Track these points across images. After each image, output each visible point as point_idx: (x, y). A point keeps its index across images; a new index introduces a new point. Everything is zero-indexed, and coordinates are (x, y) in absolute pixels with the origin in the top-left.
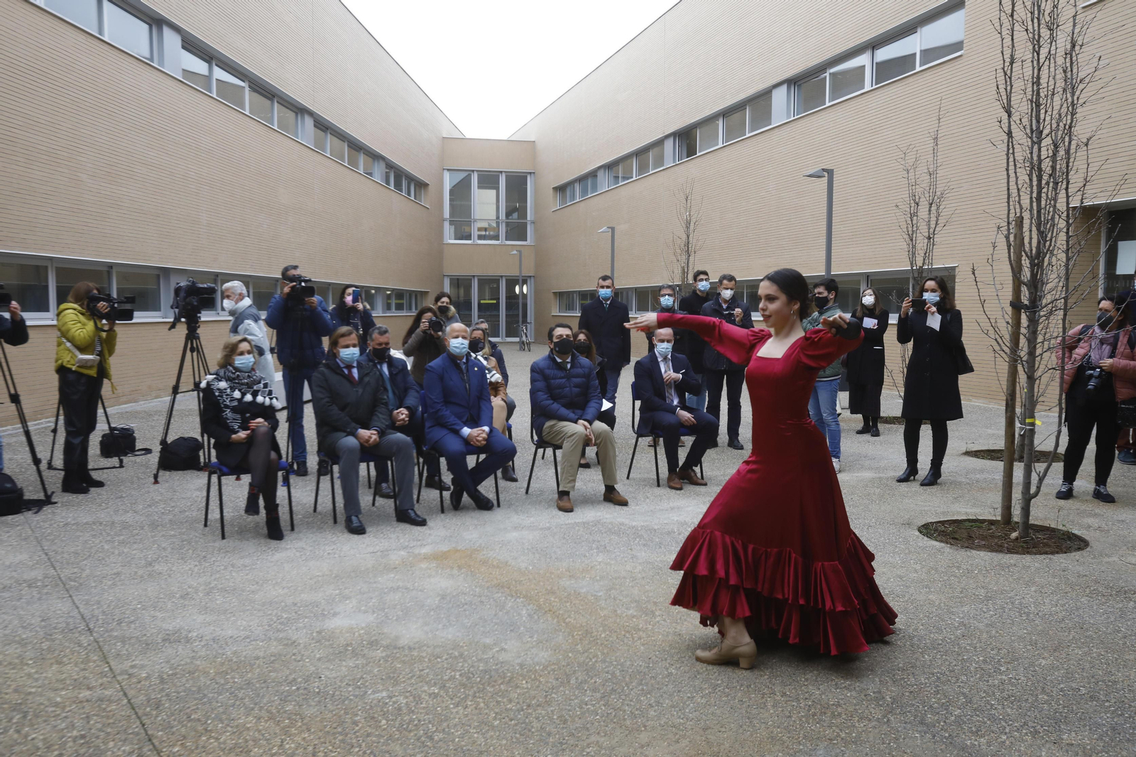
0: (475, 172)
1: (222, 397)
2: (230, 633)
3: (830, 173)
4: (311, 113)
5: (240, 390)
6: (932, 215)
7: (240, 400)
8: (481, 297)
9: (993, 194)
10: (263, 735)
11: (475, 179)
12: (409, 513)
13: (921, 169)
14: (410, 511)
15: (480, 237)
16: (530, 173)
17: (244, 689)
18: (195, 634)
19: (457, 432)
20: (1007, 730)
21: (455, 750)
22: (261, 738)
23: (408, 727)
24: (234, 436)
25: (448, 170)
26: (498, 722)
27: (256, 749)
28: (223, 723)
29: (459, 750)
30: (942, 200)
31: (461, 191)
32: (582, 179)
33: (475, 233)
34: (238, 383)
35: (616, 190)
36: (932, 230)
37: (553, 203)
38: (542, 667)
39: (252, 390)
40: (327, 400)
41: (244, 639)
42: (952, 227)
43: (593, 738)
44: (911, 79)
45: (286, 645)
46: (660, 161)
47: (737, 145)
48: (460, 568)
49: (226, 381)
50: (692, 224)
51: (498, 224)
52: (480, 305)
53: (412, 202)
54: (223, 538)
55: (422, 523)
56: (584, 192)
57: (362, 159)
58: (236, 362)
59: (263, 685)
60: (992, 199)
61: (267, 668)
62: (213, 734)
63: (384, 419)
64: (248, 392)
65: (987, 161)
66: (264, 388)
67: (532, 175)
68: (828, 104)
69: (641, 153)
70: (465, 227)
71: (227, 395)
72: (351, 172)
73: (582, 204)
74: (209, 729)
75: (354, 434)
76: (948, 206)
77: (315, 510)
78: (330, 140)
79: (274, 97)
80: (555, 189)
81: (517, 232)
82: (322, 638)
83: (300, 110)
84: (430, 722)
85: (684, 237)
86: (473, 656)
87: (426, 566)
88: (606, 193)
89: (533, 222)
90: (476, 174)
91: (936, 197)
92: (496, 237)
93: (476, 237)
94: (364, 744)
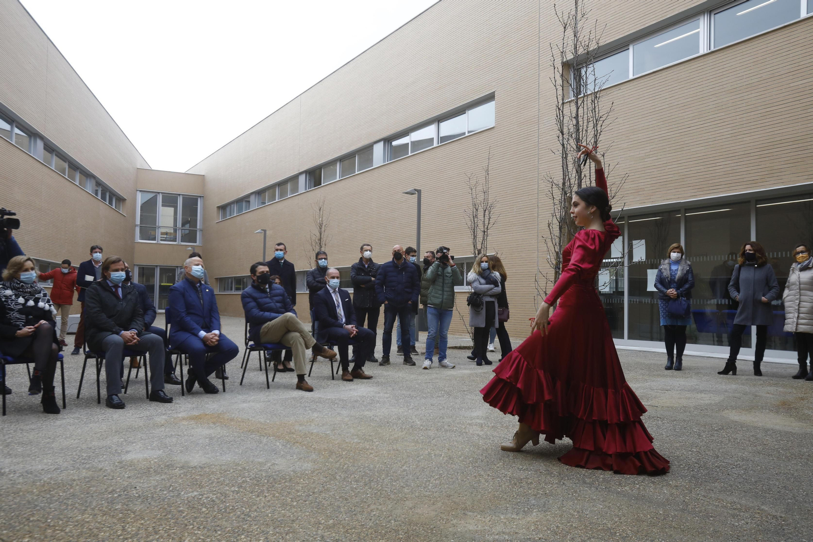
0: (160, 194)
1: (7, 302)
2: (40, 467)
3: (419, 192)
4: (42, 138)
5: (23, 297)
6: (486, 218)
7: (24, 305)
8: (161, 281)
9: (515, 211)
10: (104, 524)
11: (160, 199)
12: (159, 393)
13: (479, 188)
14: (160, 392)
15: (161, 240)
16: (200, 197)
17: (71, 499)
18: (7, 470)
19: (196, 335)
20: (636, 482)
21: (271, 521)
22: (103, 526)
23: (226, 511)
24: (19, 331)
25: (140, 191)
26: (296, 503)
27: (102, 534)
28: (63, 521)
29: (275, 520)
30: (492, 208)
31: (149, 207)
32: (239, 201)
33: (159, 236)
34: (22, 292)
35: (264, 208)
36: (486, 227)
37: (216, 217)
38: (310, 472)
39: (34, 297)
40: (98, 309)
41: (54, 470)
42: (498, 225)
43: (372, 507)
44: (463, 140)
45: (95, 471)
46: (295, 189)
47: (349, 179)
48: (214, 423)
49: (12, 290)
50: (323, 226)
51: (175, 231)
52: (160, 286)
53: (113, 210)
54: (4, 414)
55: (170, 401)
56: (240, 210)
57: (78, 176)
58: (22, 277)
59: (87, 495)
60: (515, 213)
61: (85, 485)
62: (57, 528)
63: (141, 324)
64: (31, 299)
65: (511, 191)
66: (43, 297)
67: (202, 198)
68: (410, 154)
69: (282, 184)
70: (152, 232)
71: (13, 300)
72: (70, 183)
73: (238, 218)
74: (51, 525)
75: (118, 333)
76: (495, 212)
77: (78, 397)
78: (55, 160)
79: (14, 122)
80: (219, 207)
81: (190, 237)
82: (123, 465)
83: (33, 134)
84: (242, 507)
85: (318, 235)
86: (254, 469)
87: (187, 423)
88: (256, 211)
89: (201, 230)
90: (161, 195)
91: (488, 206)
92: (175, 241)
93: (160, 239)
94: (195, 523)
